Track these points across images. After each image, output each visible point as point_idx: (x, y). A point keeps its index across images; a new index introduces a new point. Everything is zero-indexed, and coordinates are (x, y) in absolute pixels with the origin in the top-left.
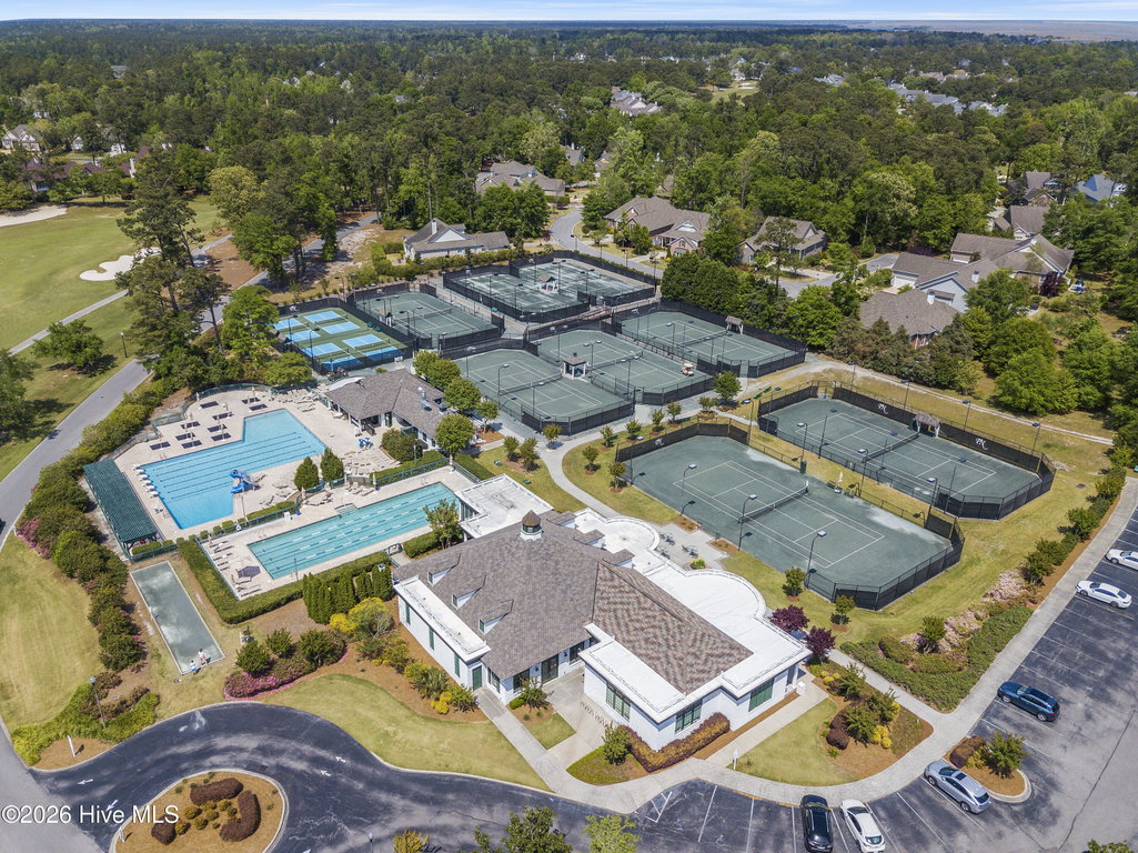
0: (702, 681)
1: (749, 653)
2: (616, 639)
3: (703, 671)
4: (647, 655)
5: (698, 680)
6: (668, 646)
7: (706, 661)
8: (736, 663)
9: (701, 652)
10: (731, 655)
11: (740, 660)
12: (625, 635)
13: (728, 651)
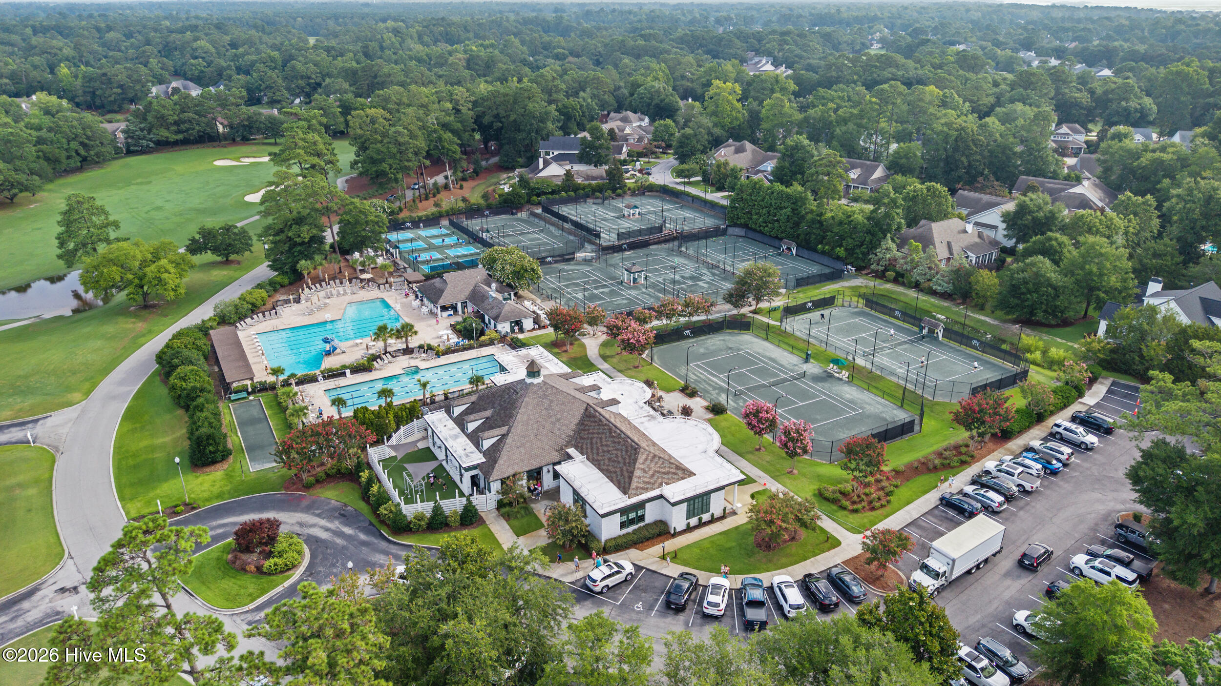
0: (647, 490)
1: (692, 474)
2: (588, 459)
3: (648, 483)
4: (607, 470)
5: (643, 488)
6: (625, 464)
7: (653, 476)
8: (679, 480)
9: (650, 469)
10: (675, 474)
11: (683, 478)
12: (595, 456)
13: (673, 470)
